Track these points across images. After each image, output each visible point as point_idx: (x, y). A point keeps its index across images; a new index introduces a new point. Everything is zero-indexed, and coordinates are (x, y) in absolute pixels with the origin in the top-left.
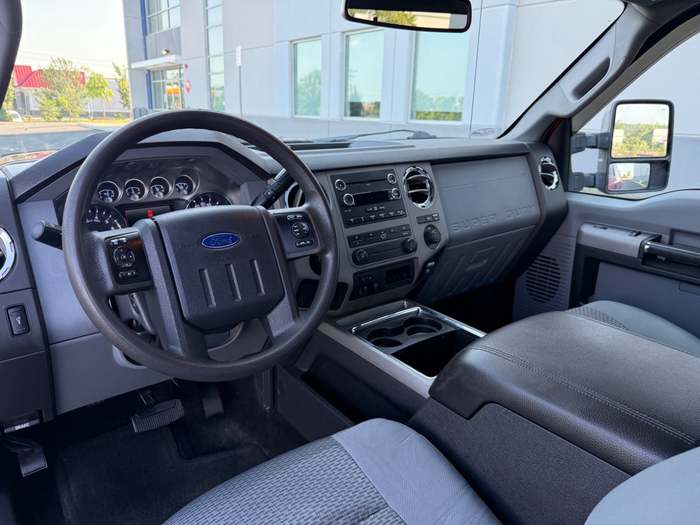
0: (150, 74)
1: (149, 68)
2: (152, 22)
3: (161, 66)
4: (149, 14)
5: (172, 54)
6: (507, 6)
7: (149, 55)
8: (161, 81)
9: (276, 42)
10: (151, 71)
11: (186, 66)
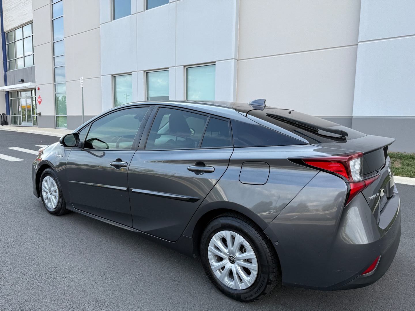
0: (8, 94)
1: (7, 90)
2: (10, 63)
3: (18, 89)
4: (9, 59)
5: (26, 82)
6: (233, 60)
7: (8, 82)
8: (17, 98)
9: (102, 76)
10: (9, 92)
11: (39, 89)
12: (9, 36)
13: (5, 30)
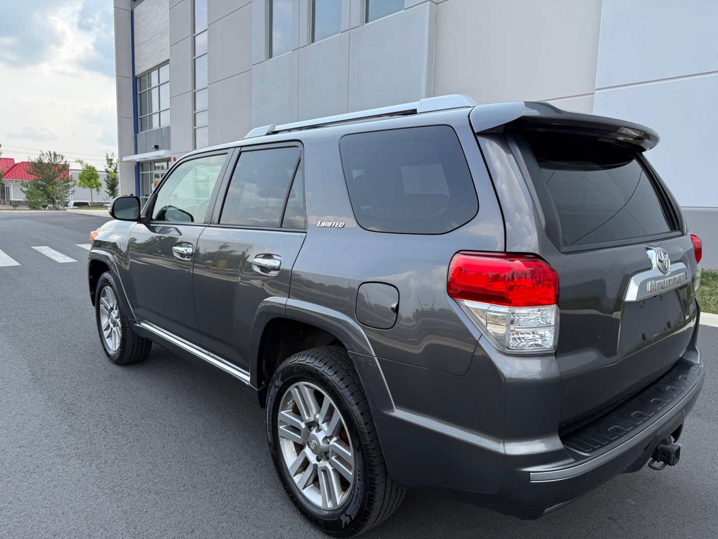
0: (139, 166)
1: (137, 161)
2: (143, 121)
3: (151, 159)
4: (141, 115)
5: (161, 149)
7: (139, 150)
8: (149, 172)
10: (140, 163)
11: (174, 159)
12: (142, 82)
13: (137, 74)
